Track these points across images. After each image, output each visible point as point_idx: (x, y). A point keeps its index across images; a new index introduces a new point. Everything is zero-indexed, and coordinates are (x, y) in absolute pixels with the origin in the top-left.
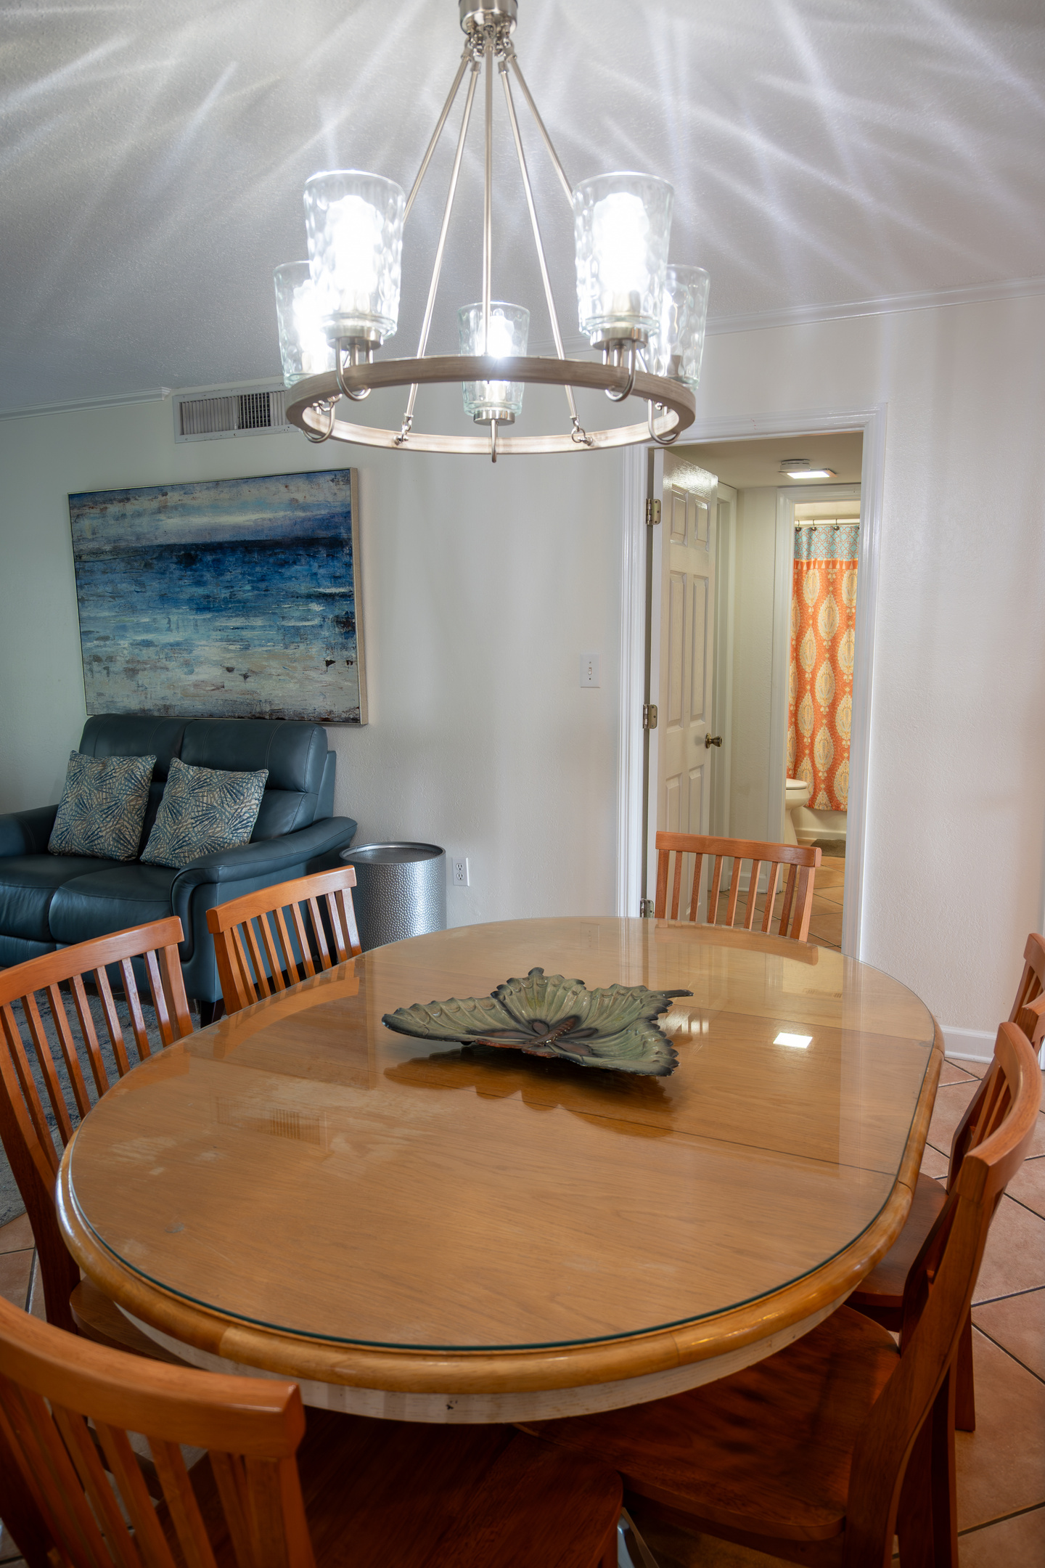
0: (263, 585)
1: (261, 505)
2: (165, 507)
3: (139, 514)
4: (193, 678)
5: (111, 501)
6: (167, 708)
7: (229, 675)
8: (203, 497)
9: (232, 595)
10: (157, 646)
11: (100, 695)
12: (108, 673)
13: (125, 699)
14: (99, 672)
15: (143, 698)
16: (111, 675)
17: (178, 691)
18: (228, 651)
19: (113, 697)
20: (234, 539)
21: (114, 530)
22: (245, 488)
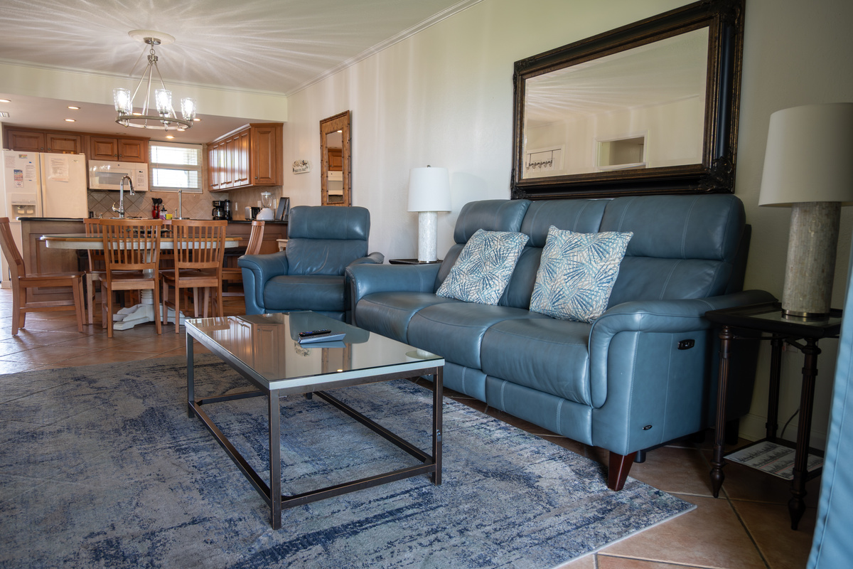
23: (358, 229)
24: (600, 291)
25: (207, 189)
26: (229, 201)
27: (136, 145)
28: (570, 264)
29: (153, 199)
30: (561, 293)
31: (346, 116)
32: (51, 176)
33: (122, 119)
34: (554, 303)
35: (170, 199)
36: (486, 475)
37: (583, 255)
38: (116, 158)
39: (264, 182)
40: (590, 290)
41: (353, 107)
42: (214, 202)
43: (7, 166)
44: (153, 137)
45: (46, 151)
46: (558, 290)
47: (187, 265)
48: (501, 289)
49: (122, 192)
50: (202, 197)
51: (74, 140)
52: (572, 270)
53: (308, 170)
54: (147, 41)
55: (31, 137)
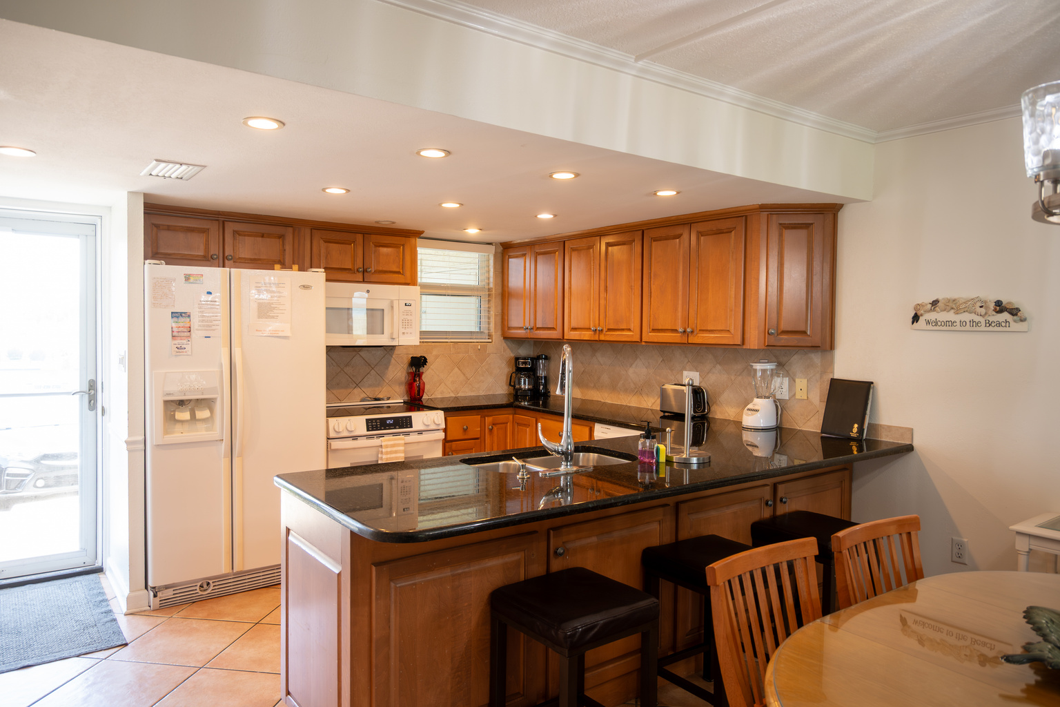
25: (499, 333)
26: (546, 358)
27: (398, 246)
32: (252, 322)
35: (437, 357)
38: (360, 276)
39: (790, 341)
42: (513, 359)
44: (421, 230)
45: (223, 260)
50: (490, 348)
53: (1020, 326)
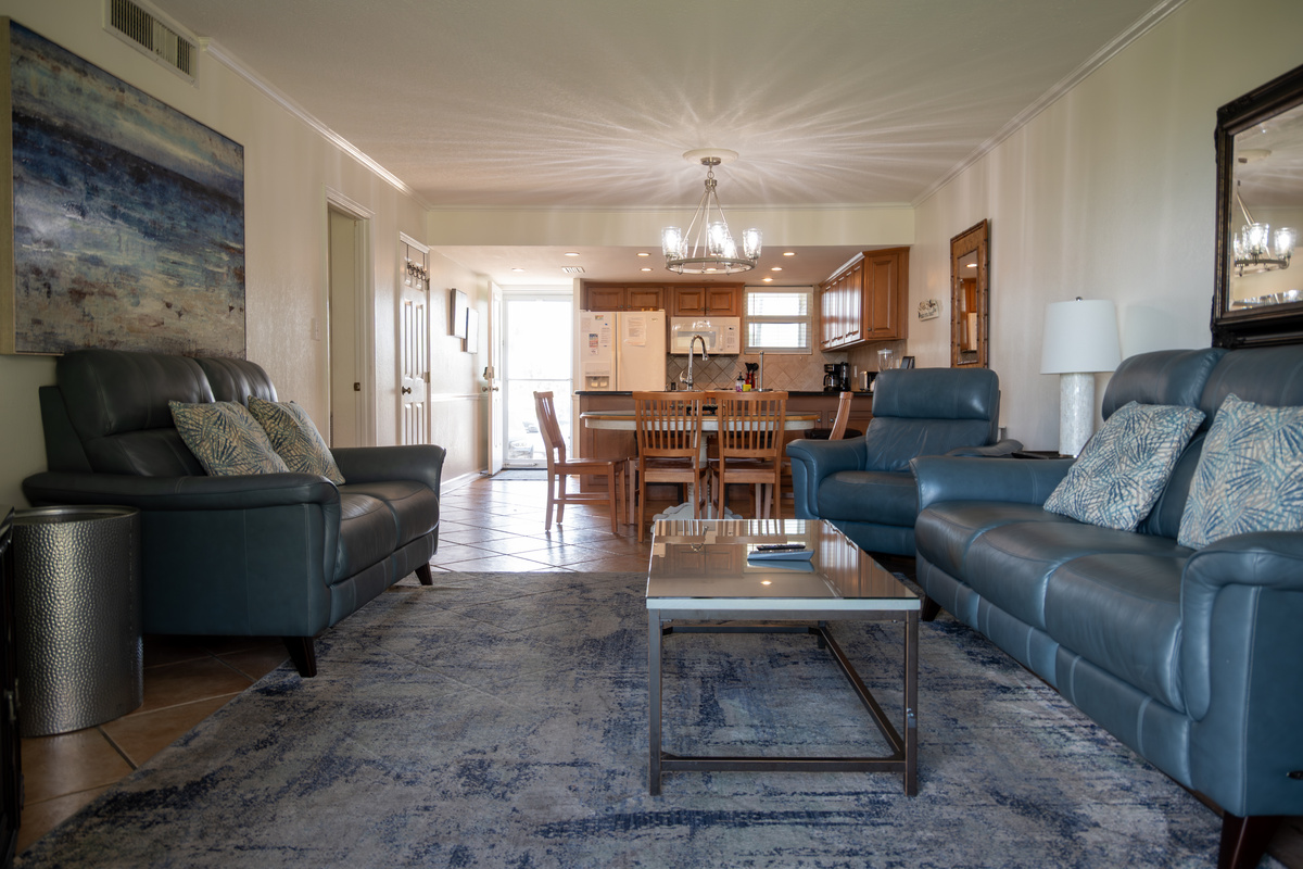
0: (194, 225)
1: (195, 148)
2: (122, 105)
3: (96, 99)
4: (139, 310)
5: (67, 64)
6: (115, 343)
7: (167, 310)
8: (155, 115)
9: (173, 227)
10: (105, 266)
11: (37, 322)
12: (49, 293)
13: (68, 331)
14: (37, 289)
15: (88, 331)
16: (53, 295)
17: (125, 326)
18: (168, 285)
19: (53, 327)
20: (176, 171)
21: (68, 103)
22: (185, 124)
23: (977, 404)
24: (1286, 514)
25: (817, 348)
26: (847, 365)
27: (727, 293)
28: (1239, 463)
29: (747, 364)
30: (1219, 514)
31: (984, 227)
32: (627, 339)
33: (671, 264)
34: (1208, 532)
35: (767, 364)
36: (1002, 800)
37: (1263, 447)
38: (703, 313)
39: (880, 334)
40: (1267, 512)
41: (994, 214)
42: (826, 366)
43: (582, 331)
44: (748, 281)
45: (625, 309)
46: (1215, 508)
47: (736, 452)
48: (1142, 503)
49: (691, 356)
50: (810, 359)
51: (656, 293)
52: (1240, 474)
53: (936, 314)
54: (705, 162)
55: (610, 294)
